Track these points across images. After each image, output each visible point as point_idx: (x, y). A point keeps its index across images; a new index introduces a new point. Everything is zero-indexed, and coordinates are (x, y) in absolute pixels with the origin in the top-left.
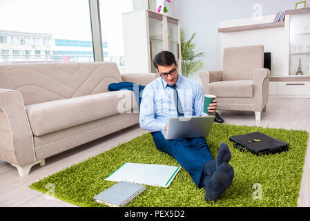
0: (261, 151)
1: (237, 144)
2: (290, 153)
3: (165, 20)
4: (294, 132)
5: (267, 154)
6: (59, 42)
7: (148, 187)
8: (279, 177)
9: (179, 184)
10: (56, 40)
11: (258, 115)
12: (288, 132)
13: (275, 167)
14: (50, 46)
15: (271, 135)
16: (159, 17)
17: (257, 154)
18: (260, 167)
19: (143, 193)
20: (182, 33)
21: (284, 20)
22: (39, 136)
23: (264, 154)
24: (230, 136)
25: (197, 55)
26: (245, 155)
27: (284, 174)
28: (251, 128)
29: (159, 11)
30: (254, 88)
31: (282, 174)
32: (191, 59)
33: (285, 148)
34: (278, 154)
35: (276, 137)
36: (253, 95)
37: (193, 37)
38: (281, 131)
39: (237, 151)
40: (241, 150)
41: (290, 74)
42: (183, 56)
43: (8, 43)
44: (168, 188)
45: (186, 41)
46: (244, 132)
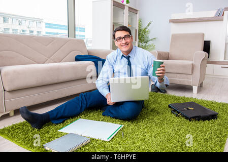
0: (193, 118)
1: (175, 110)
2: (218, 121)
3: (126, 9)
4: (224, 105)
5: (199, 120)
6: (48, 25)
7: (92, 140)
8: (206, 140)
9: (119, 140)
10: (46, 24)
11: (195, 89)
12: (219, 104)
13: (204, 132)
14: (41, 28)
15: (204, 105)
16: (122, 7)
17: (190, 119)
18: (190, 130)
19: (86, 145)
20: (140, 21)
21: (223, 15)
22: (9, 91)
23: (196, 120)
24: (169, 103)
25: (151, 40)
26: (179, 120)
27: (211, 138)
28: (188, 98)
29: (123, 2)
30: (193, 67)
31: (208, 137)
32: (146, 42)
33: (214, 116)
34: (207, 121)
35: (208, 108)
36: (192, 73)
37: (149, 25)
38: (212, 102)
39: (173, 116)
40: (177, 115)
41: (225, 59)
42: (140, 39)
43: (9, 23)
44: (109, 142)
45: (143, 28)
46: (182, 101)
